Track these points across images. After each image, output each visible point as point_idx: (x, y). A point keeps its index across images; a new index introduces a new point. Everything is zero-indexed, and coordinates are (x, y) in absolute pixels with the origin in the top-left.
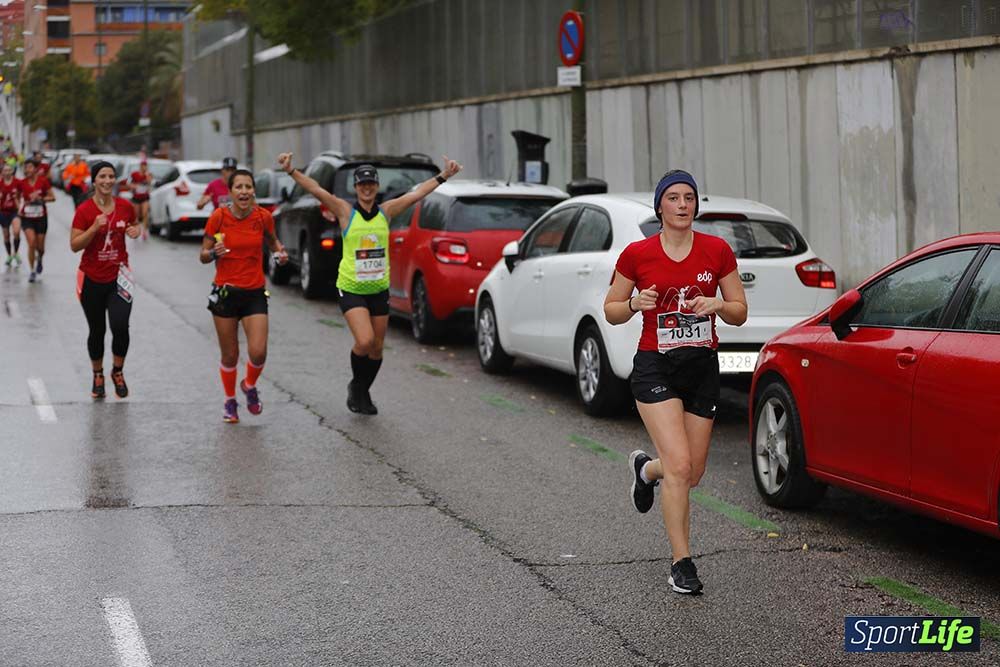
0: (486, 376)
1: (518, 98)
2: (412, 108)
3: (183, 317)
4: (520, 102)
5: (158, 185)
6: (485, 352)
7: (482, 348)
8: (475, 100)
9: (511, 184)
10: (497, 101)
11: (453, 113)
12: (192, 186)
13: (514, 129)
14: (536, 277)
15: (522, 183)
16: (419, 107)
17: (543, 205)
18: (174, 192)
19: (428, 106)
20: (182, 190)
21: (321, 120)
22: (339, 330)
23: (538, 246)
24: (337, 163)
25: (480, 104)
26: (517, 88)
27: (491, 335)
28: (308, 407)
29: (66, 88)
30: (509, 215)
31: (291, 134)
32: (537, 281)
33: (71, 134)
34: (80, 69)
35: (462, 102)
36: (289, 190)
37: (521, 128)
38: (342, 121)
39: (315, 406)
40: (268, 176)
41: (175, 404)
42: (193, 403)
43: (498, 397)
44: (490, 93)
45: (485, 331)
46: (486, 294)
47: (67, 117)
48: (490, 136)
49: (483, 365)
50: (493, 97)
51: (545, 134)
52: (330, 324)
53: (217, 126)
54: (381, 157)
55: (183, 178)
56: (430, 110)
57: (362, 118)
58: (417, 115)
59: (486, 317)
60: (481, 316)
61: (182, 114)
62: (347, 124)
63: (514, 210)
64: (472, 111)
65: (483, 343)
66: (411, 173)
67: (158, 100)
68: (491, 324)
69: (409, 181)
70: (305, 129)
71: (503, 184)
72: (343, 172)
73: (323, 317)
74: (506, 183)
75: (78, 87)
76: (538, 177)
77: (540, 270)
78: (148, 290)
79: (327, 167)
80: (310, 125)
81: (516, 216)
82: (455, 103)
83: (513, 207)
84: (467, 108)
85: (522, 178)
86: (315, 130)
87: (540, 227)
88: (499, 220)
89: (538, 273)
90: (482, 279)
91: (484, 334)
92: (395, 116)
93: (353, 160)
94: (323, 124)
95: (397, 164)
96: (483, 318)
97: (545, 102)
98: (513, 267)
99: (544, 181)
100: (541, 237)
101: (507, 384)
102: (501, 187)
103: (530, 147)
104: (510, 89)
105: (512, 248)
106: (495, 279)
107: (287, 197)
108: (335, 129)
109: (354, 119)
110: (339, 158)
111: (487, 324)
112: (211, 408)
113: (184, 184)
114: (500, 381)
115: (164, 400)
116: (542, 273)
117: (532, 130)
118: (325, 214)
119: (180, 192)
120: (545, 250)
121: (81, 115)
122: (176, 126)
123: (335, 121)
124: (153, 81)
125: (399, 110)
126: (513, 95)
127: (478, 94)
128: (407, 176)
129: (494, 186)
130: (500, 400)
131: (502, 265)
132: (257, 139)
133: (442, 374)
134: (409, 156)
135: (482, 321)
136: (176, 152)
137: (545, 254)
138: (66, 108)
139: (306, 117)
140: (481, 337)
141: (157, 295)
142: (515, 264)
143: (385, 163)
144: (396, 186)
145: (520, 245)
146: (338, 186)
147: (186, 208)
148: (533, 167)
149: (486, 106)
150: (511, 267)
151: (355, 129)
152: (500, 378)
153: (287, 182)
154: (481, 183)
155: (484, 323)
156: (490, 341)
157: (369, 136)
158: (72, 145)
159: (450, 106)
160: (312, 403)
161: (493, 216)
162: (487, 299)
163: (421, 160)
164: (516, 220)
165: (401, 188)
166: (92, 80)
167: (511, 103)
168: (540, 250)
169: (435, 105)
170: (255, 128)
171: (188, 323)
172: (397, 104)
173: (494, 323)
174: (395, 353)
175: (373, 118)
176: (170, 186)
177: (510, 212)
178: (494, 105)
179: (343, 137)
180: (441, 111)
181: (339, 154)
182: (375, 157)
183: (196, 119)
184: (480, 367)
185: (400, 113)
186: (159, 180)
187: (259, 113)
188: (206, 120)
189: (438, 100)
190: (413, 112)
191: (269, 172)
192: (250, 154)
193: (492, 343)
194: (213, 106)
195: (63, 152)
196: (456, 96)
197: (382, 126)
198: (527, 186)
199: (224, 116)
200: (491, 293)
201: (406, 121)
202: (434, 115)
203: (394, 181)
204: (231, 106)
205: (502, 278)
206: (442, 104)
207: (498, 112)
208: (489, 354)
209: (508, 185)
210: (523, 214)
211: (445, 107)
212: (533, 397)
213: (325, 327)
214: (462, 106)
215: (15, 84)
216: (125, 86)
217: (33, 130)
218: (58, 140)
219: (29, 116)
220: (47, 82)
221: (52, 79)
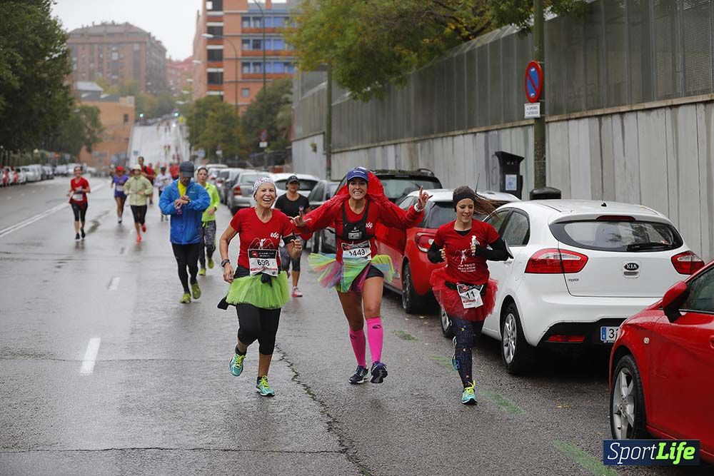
29: (220, 120)
33: (219, 153)
34: (231, 106)
47: (218, 141)
61: (292, 139)
67: (284, 129)
75: (228, 119)
121: (229, 140)
122: (288, 147)
124: (280, 115)
136: (288, 166)
138: (220, 136)
158: (220, 161)
166: (239, 115)
183: (302, 141)
215: (185, 116)
216: (261, 118)
217: (196, 150)
218: (211, 157)
219: (194, 140)
220: (206, 116)
221: (211, 113)
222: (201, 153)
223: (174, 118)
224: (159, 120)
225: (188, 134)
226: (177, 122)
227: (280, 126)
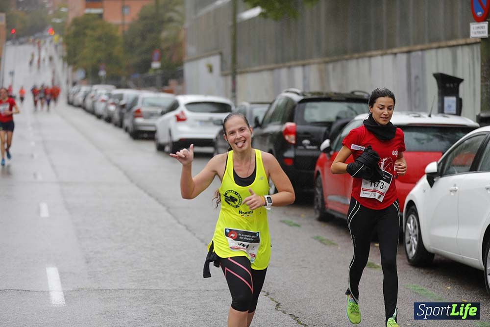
0: (411, 268)
1: (439, 48)
2: (356, 55)
3: (175, 217)
4: (440, 51)
5: (163, 113)
6: (411, 250)
7: (408, 247)
8: (405, 49)
9: (432, 116)
10: (422, 50)
11: (388, 59)
12: (188, 114)
13: (435, 71)
14: (451, 191)
15: (440, 115)
16: (361, 55)
17: (458, 132)
18: (175, 119)
19: (369, 54)
20: (181, 117)
21: (288, 64)
22: (297, 228)
23: (453, 166)
24: (297, 98)
25: (409, 52)
26: (438, 40)
27: (416, 235)
28: (268, 294)
29: (99, 39)
30: (431, 140)
31: (266, 76)
32: (452, 194)
33: (102, 73)
34: (110, 25)
35: (395, 50)
36: (260, 120)
37: (441, 71)
38: (304, 65)
39: (274, 294)
40: (245, 108)
41: (163, 290)
42: (176, 290)
43: (420, 287)
44: (416, 44)
45: (411, 233)
46: (411, 203)
47: (99, 61)
48: (417, 77)
49: (409, 260)
50: (419, 47)
51: (459, 76)
52: (290, 224)
53: (211, 69)
54: (331, 93)
55: (182, 108)
56: (370, 57)
57: (319, 63)
58: (360, 60)
59: (412, 221)
60: (407, 221)
62: (307, 68)
63: (434, 135)
64: (402, 58)
65: (409, 242)
66: (355, 106)
67: (168, 49)
68: (415, 227)
69: (354, 113)
70: (276, 71)
71: (426, 115)
72: (302, 105)
73: (284, 218)
74: (429, 114)
75: (108, 39)
76: (454, 109)
77: (455, 185)
78: (150, 195)
79: (289, 100)
80: (280, 68)
81: (436, 140)
82: (389, 51)
83: (433, 133)
84: (399, 56)
85: (441, 111)
86: (284, 72)
87: (455, 151)
88: (423, 143)
89: (453, 188)
90: (409, 191)
91: (410, 235)
92: (345, 62)
93: (309, 96)
94: (289, 67)
95: (344, 99)
96: (410, 223)
97: (459, 51)
98: (434, 182)
99: (459, 113)
100: (456, 158)
101: (428, 276)
102: (423, 117)
103: (448, 85)
104: (431, 41)
105: (432, 167)
106: (419, 192)
107: (258, 124)
108: (298, 72)
109: (313, 64)
110: (298, 94)
111: (412, 227)
112: (190, 294)
113: (182, 113)
114: (422, 273)
115: (153, 287)
116: (457, 188)
117: (449, 72)
118: (287, 137)
119: (179, 119)
120: (460, 168)
121: (110, 60)
122: (180, 68)
123: (297, 65)
124: (164, 34)
125: (347, 57)
126: (435, 45)
127: (408, 44)
128: (352, 109)
129: (419, 116)
130: (422, 290)
131: (424, 180)
132: (240, 79)
133: (376, 267)
134: (353, 93)
135: (408, 225)
136: (180, 88)
137: (459, 172)
138: (99, 55)
139: (277, 62)
140: (407, 237)
141: (157, 199)
142: (435, 180)
143: (334, 99)
144: (343, 116)
145: (439, 165)
146: (297, 115)
147: (184, 131)
148: (450, 101)
149: (413, 54)
150: (431, 182)
151: (313, 71)
152: (422, 271)
153: (260, 112)
154: (409, 114)
155: (410, 226)
156: (415, 242)
157: (324, 78)
159: (386, 54)
160: (271, 291)
161: (418, 140)
162: (413, 207)
163: (363, 96)
164: (437, 144)
165: (347, 118)
166: (119, 34)
167: (433, 52)
168: (455, 169)
169: (374, 53)
170: (238, 70)
171: (179, 223)
172: (345, 53)
173: (418, 226)
174: (339, 248)
175: (327, 63)
176: (172, 114)
177: (431, 137)
178: (420, 53)
179: (305, 78)
180: (379, 58)
181: (299, 91)
182: (327, 94)
183: (194, 64)
184: (406, 261)
185: (347, 60)
186: (165, 110)
187: (241, 58)
188: (202, 64)
189: (377, 48)
190: (358, 58)
191: (246, 104)
192: (234, 90)
193: (416, 243)
194: (208, 54)
195: (95, 87)
196: (391, 46)
197: (334, 69)
198: (444, 116)
199: (215, 61)
200: (415, 202)
201: (352, 65)
202: (373, 60)
203: (341, 112)
204: (221, 54)
205: (425, 191)
206: (380, 52)
207: (423, 58)
208: (414, 251)
209: (430, 116)
210: (442, 139)
211: (382, 55)
212: (449, 288)
213: (285, 226)
214: (395, 54)
215: (61, 35)
216: (143, 38)
217: (74, 70)
218: (93, 78)
219: (71, 59)
220: (85, 35)
221: (89, 32)
222: (80, 75)
223: (46, 37)
224: (31, 39)
225: (65, 54)
226: (51, 42)
227: (164, 46)
